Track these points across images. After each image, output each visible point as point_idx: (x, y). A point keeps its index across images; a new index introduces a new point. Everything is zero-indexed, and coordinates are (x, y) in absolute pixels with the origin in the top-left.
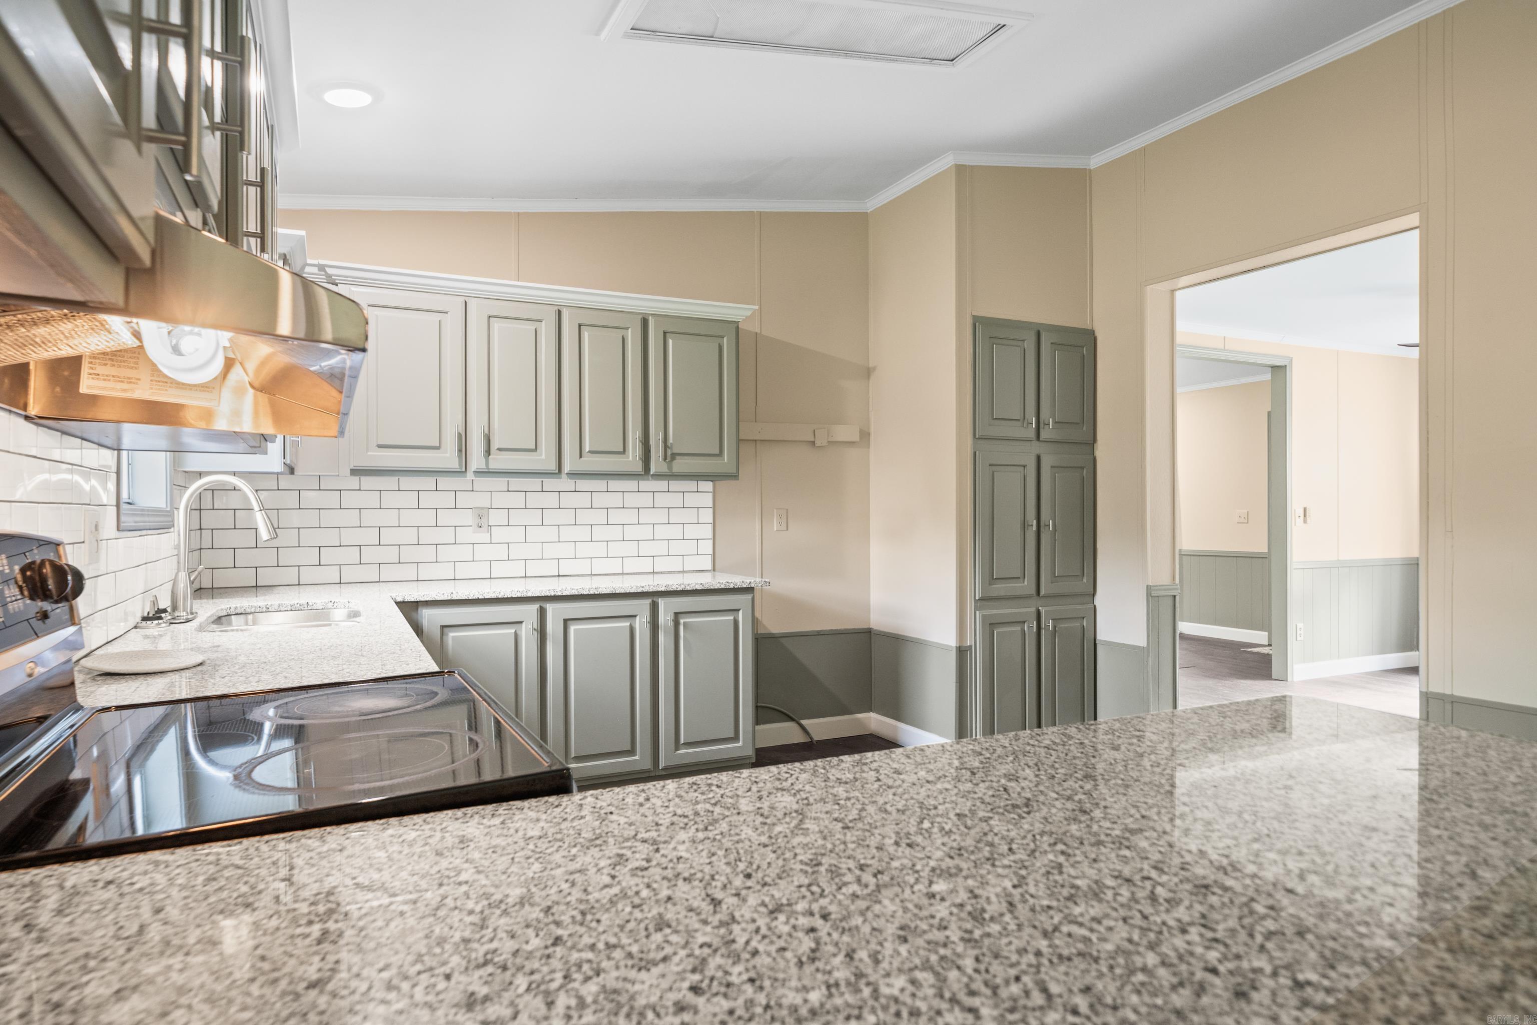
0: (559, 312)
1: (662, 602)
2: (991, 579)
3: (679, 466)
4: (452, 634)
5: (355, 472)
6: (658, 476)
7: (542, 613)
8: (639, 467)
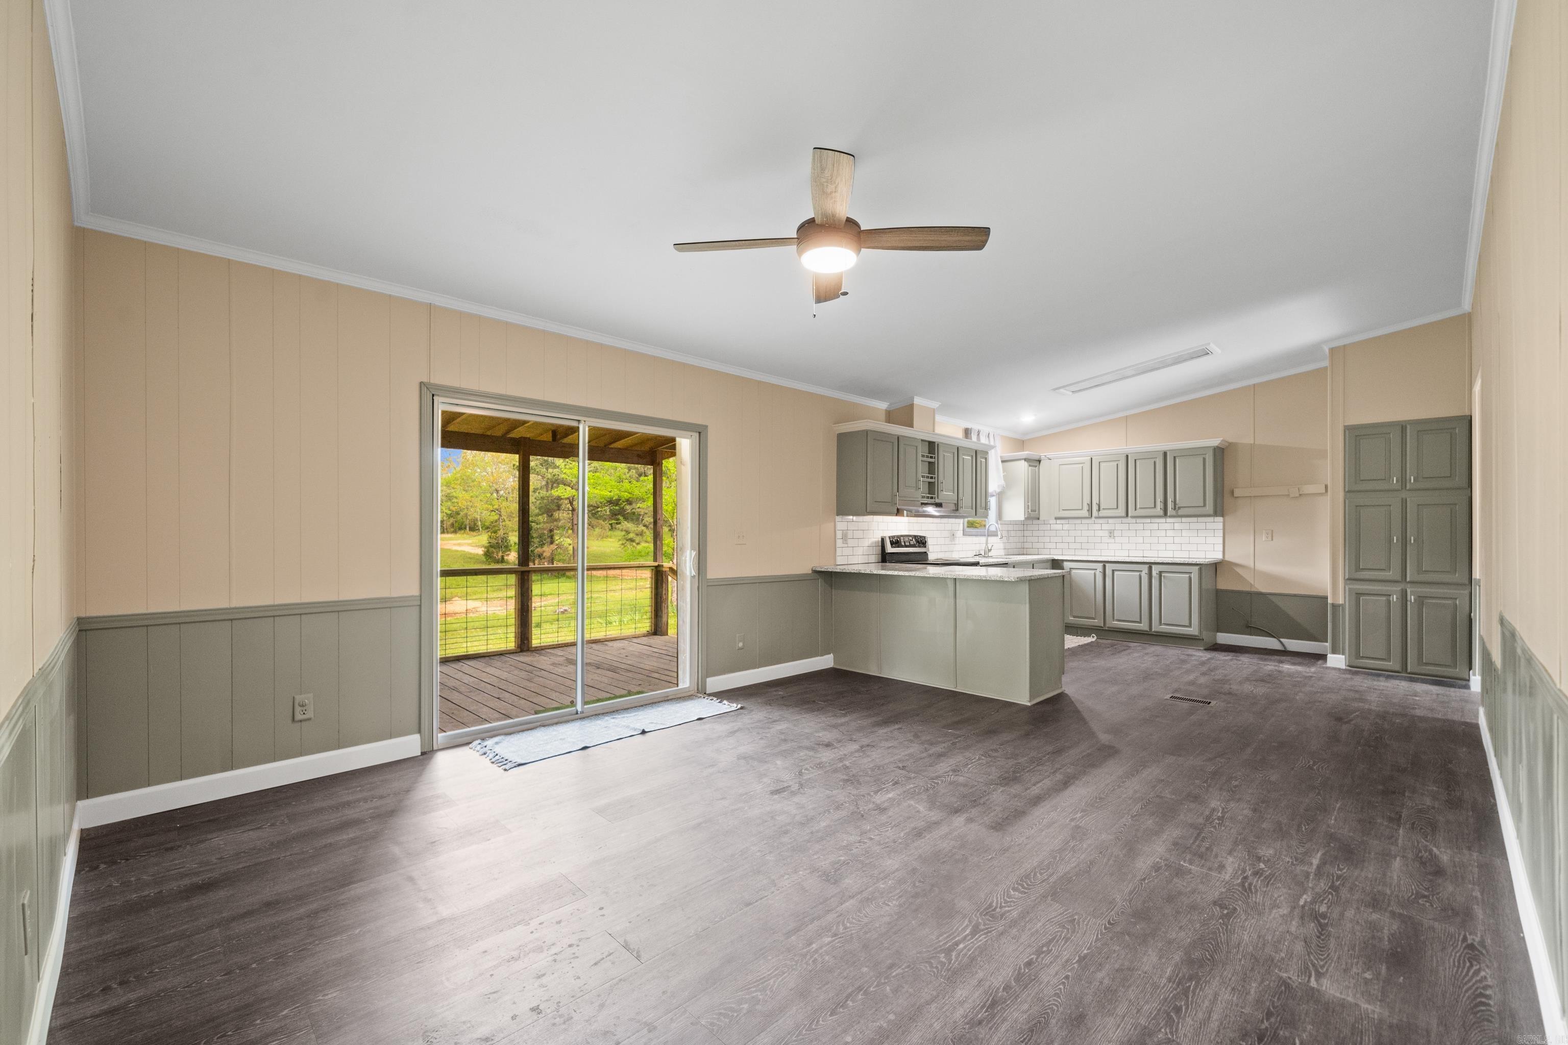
0: (1127, 456)
1: (1153, 567)
2: (1358, 569)
3: (1181, 512)
4: (1073, 571)
5: (1056, 518)
6: (1171, 517)
7: (1104, 567)
8: (1161, 513)
